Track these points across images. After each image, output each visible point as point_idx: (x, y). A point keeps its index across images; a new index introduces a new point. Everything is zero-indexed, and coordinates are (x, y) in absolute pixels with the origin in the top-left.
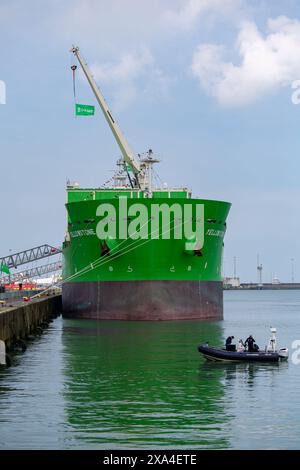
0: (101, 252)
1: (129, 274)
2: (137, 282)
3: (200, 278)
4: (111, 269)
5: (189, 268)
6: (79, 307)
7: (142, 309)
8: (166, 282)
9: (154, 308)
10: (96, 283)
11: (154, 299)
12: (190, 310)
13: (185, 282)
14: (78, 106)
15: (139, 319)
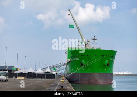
0: (81, 65)
1: (89, 71)
2: (91, 73)
3: (108, 72)
4: (83, 69)
5: (105, 69)
6: (74, 80)
7: (92, 81)
8: (99, 73)
9: (96, 81)
10: (79, 73)
11: (96, 78)
12: (106, 81)
13: (104, 73)
14: (70, 25)
15: (91, 84)
